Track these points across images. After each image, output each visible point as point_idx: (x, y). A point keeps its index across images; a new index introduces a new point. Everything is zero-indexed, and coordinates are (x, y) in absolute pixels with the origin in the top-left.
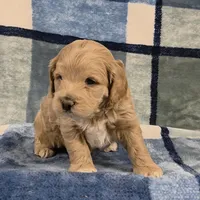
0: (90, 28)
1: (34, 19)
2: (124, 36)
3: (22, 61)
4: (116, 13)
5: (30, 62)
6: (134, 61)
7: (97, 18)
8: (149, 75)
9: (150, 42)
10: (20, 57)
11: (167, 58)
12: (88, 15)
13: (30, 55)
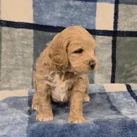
0: (72, 20)
1: (34, 16)
2: (94, 25)
3: (27, 45)
4: (89, 9)
5: (32, 45)
6: (101, 41)
7: (76, 13)
8: (111, 50)
9: (111, 28)
10: (26, 43)
11: (122, 38)
12: (71, 12)
13: (32, 41)
